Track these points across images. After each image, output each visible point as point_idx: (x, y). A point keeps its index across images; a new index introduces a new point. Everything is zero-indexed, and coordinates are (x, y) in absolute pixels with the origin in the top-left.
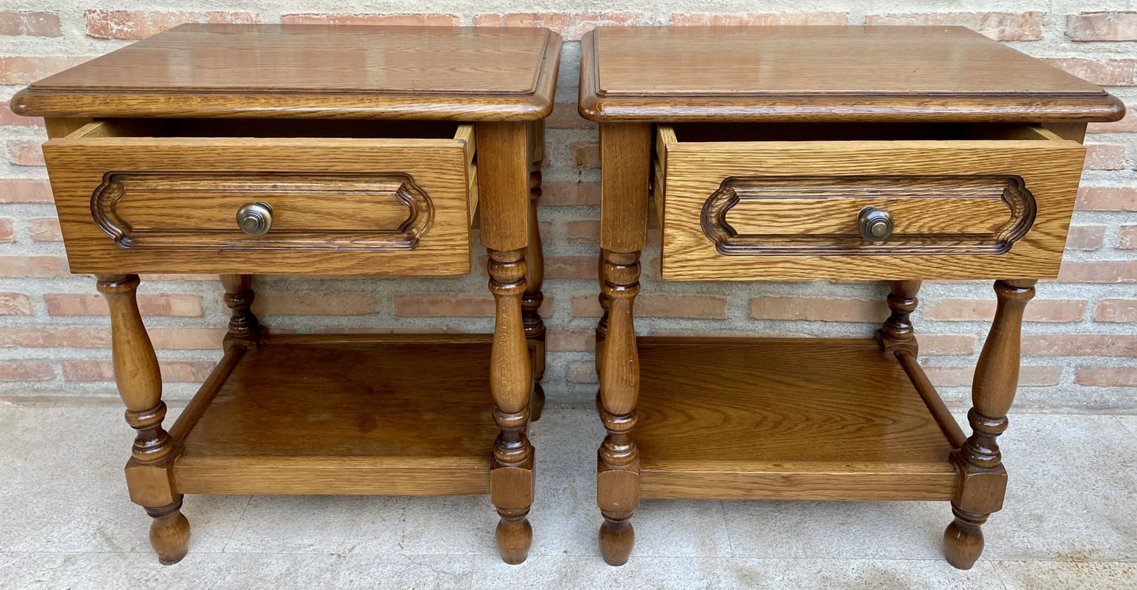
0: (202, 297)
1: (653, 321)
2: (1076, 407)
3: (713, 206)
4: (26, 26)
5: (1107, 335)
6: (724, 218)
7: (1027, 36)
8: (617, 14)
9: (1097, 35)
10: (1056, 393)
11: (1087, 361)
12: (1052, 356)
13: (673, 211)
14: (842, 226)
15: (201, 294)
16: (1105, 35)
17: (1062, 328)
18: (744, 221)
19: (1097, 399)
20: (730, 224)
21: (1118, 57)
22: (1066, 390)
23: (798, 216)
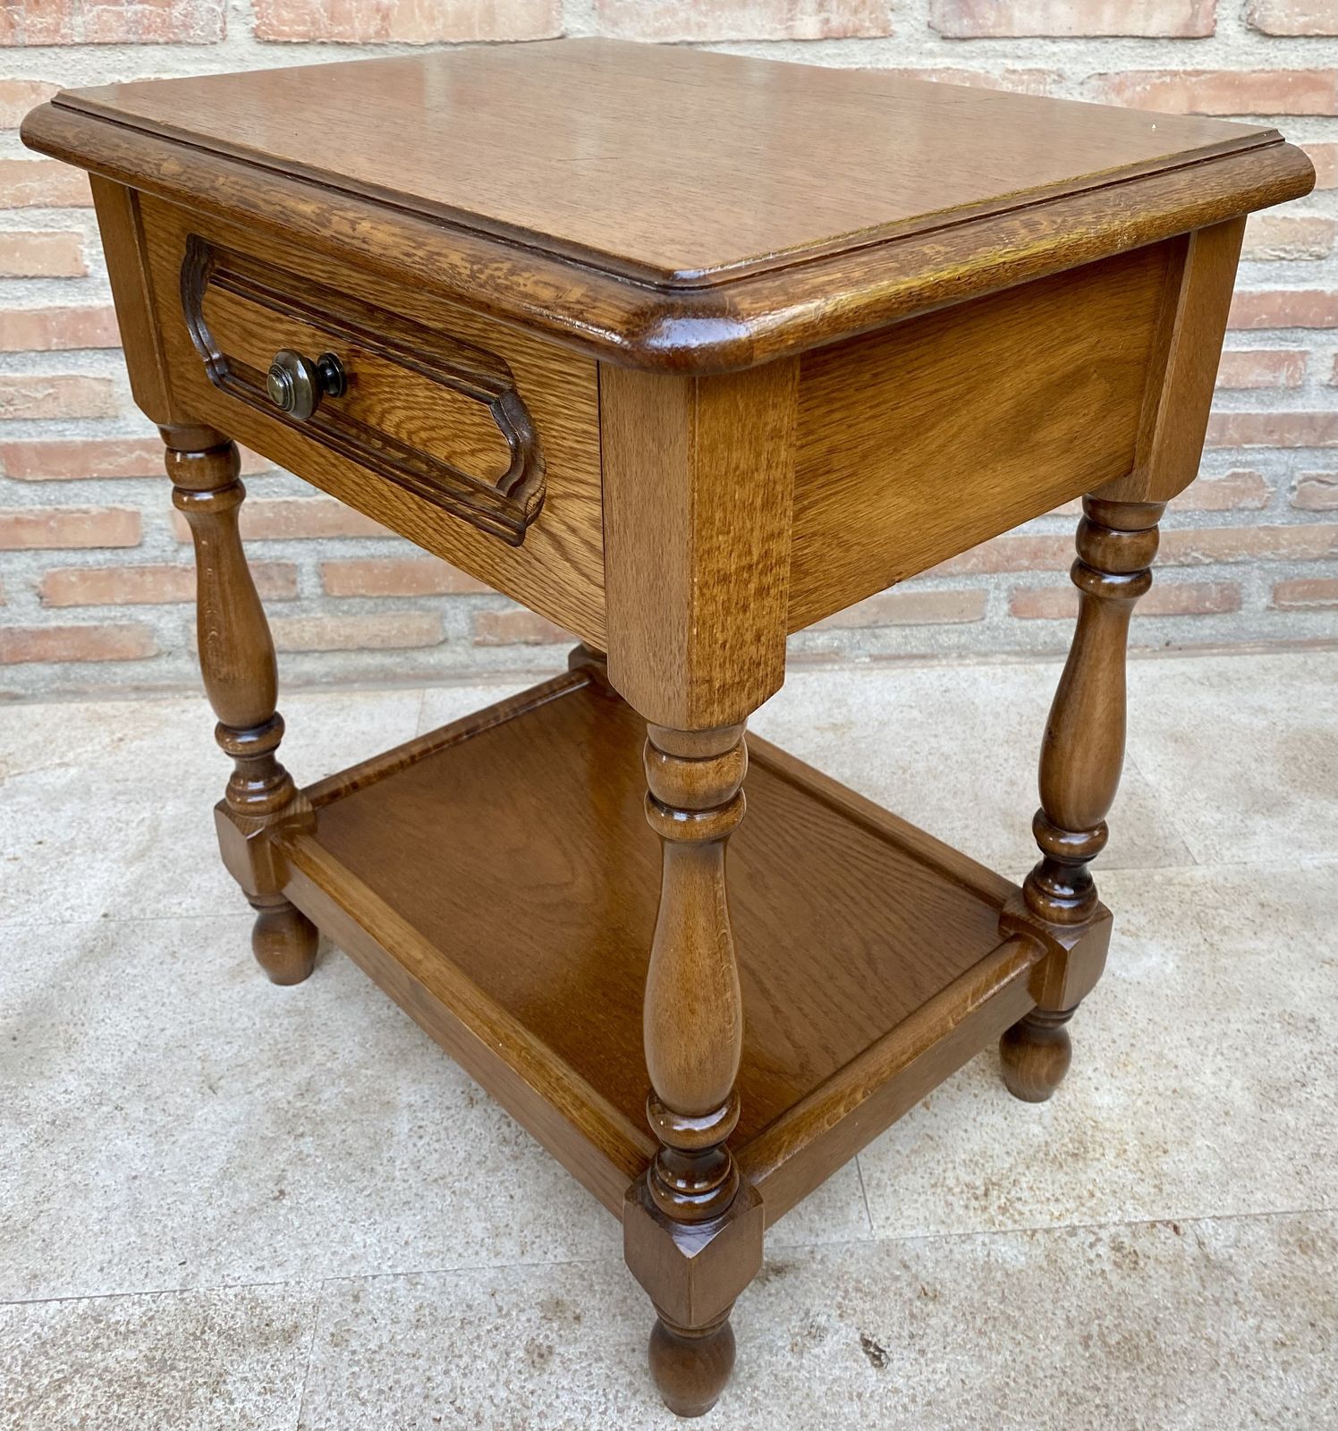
2: (1017, 654)
5: (1049, 537)
7: (868, 29)
9: (981, 27)
10: (983, 632)
11: (1025, 579)
16: (994, 26)
19: (1048, 639)
21: (1019, 66)
22: (998, 628)
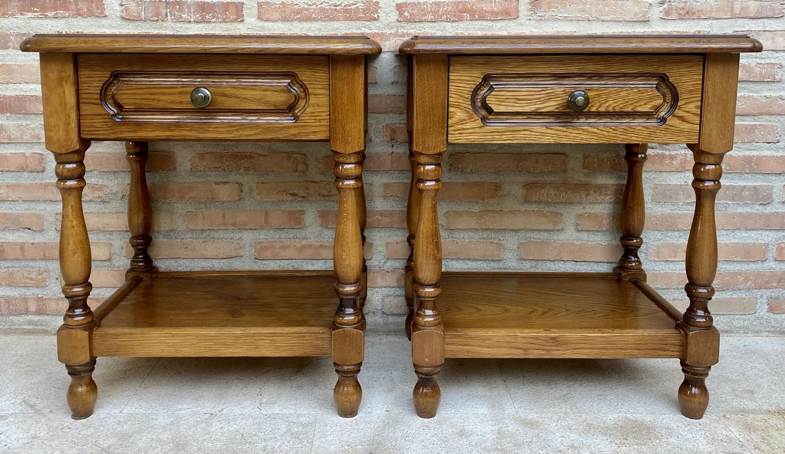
0: (111, 244)
1: (448, 262)
2: (773, 332)
3: (478, 95)
4: (13, 43)
6: (486, 101)
8: (418, 33)
10: (755, 320)
11: (775, 293)
12: (749, 289)
13: (454, 96)
14: (558, 106)
15: (111, 242)
17: (752, 267)
18: (498, 103)
20: (489, 105)
22: (763, 318)
23: (531, 100)
